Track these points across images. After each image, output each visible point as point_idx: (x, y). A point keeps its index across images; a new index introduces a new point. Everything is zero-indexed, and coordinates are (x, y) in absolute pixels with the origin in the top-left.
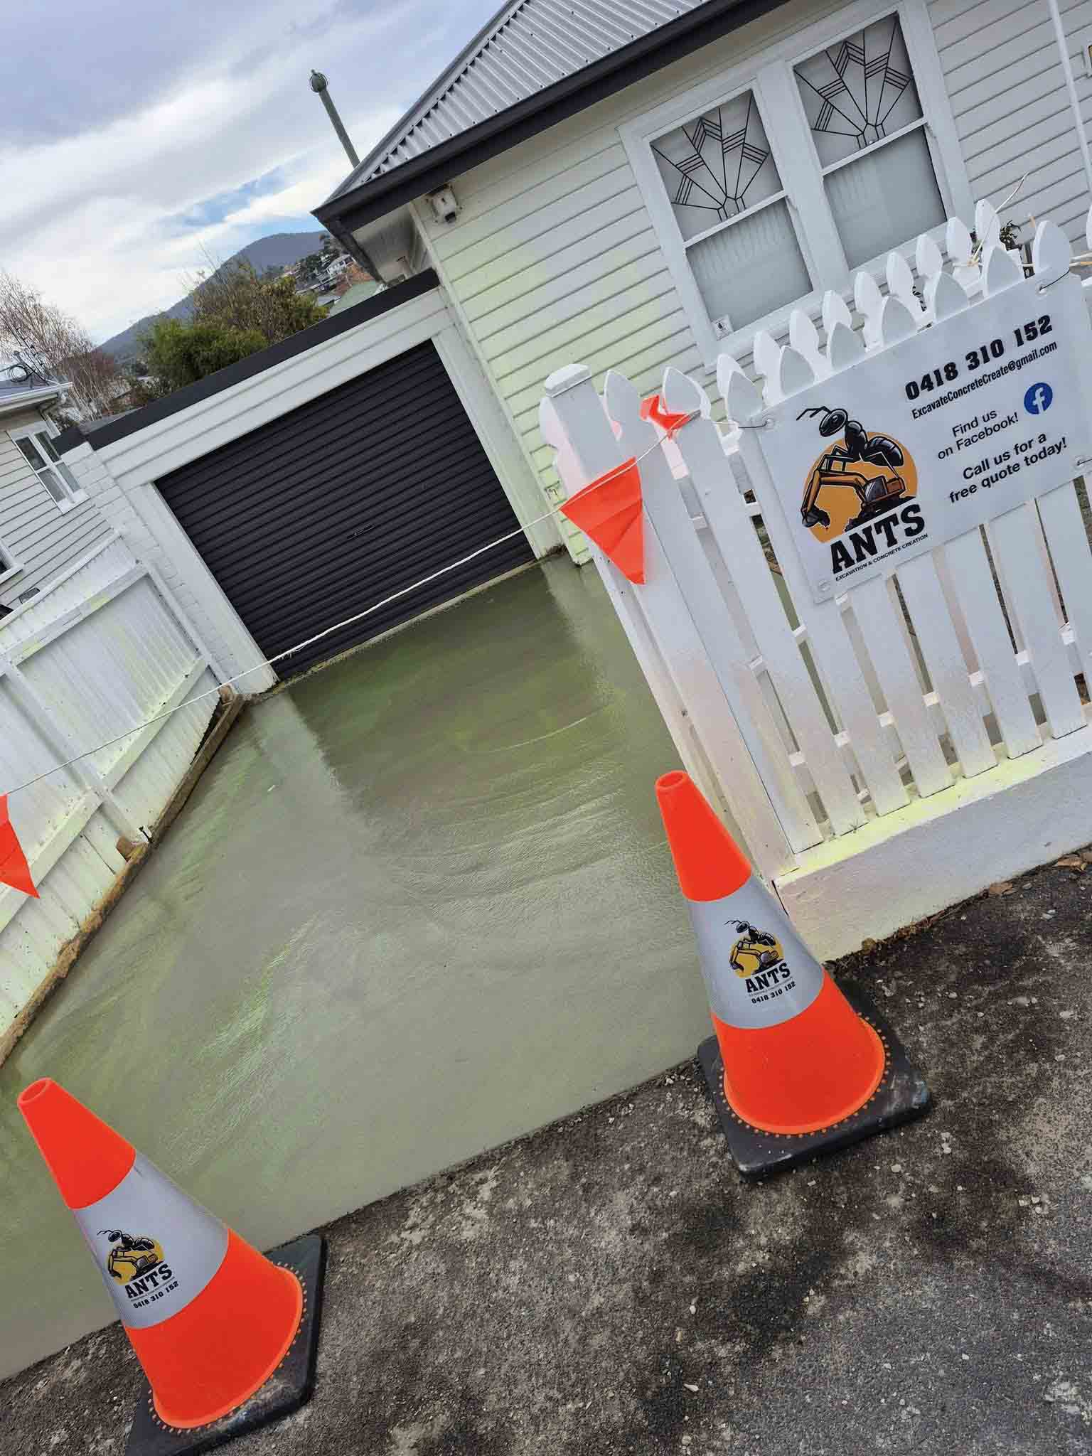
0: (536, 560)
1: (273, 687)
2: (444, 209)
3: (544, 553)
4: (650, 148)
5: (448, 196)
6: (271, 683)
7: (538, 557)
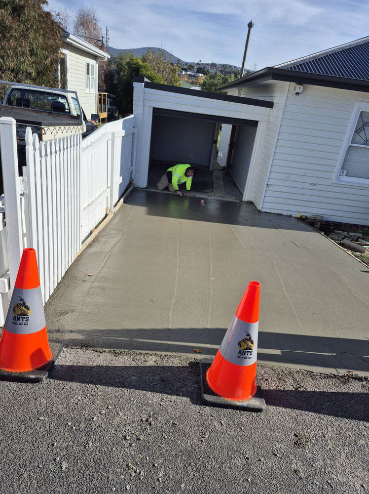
0: (242, 201)
1: (144, 188)
2: (298, 90)
3: (246, 201)
4: (360, 113)
5: (302, 87)
6: (145, 186)
7: (243, 200)
